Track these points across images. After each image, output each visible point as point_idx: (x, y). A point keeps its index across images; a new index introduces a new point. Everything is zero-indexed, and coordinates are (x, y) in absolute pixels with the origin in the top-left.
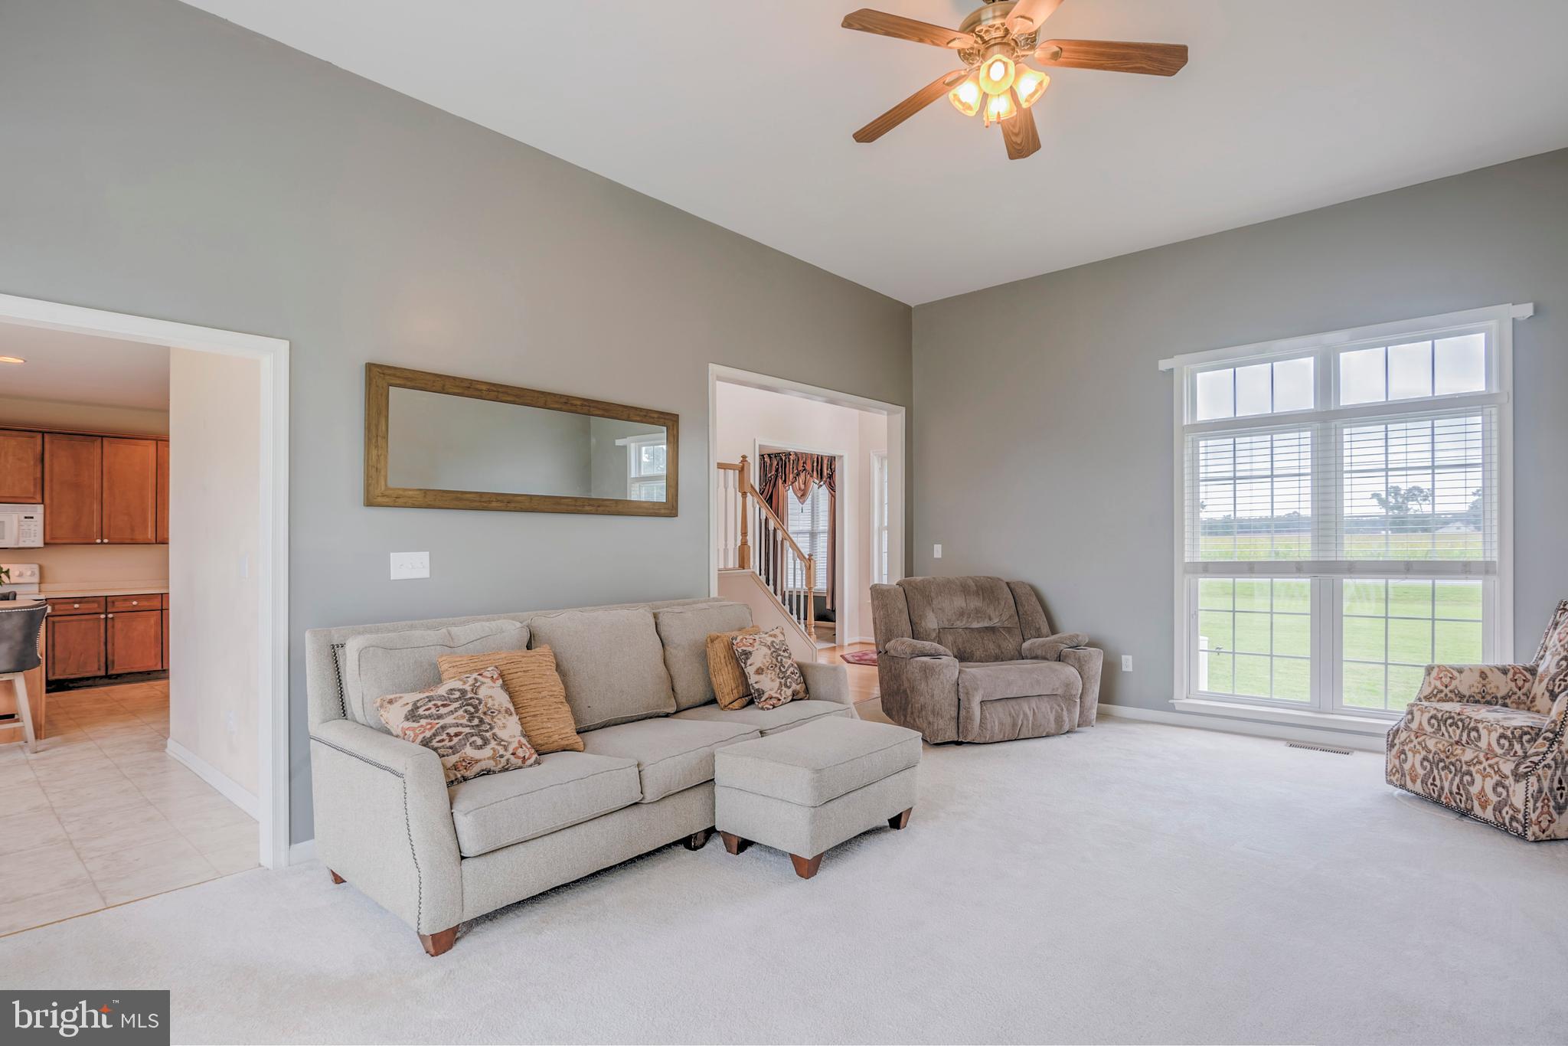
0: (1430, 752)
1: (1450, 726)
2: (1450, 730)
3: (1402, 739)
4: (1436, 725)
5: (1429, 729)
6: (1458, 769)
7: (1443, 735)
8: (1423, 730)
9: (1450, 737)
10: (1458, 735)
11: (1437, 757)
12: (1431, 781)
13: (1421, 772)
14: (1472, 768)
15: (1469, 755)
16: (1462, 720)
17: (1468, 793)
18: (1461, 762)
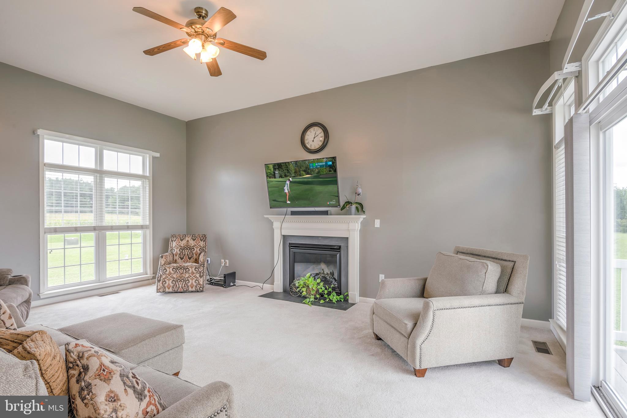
0: (175, 278)
1: (180, 269)
2: (180, 271)
3: (163, 278)
4: (175, 270)
5: (173, 272)
6: (184, 280)
7: (177, 272)
8: (171, 273)
9: (180, 272)
10: (182, 271)
11: (177, 279)
12: (175, 286)
13: (172, 285)
14: (189, 279)
15: (187, 275)
16: (182, 267)
17: (187, 285)
18: (185, 278)
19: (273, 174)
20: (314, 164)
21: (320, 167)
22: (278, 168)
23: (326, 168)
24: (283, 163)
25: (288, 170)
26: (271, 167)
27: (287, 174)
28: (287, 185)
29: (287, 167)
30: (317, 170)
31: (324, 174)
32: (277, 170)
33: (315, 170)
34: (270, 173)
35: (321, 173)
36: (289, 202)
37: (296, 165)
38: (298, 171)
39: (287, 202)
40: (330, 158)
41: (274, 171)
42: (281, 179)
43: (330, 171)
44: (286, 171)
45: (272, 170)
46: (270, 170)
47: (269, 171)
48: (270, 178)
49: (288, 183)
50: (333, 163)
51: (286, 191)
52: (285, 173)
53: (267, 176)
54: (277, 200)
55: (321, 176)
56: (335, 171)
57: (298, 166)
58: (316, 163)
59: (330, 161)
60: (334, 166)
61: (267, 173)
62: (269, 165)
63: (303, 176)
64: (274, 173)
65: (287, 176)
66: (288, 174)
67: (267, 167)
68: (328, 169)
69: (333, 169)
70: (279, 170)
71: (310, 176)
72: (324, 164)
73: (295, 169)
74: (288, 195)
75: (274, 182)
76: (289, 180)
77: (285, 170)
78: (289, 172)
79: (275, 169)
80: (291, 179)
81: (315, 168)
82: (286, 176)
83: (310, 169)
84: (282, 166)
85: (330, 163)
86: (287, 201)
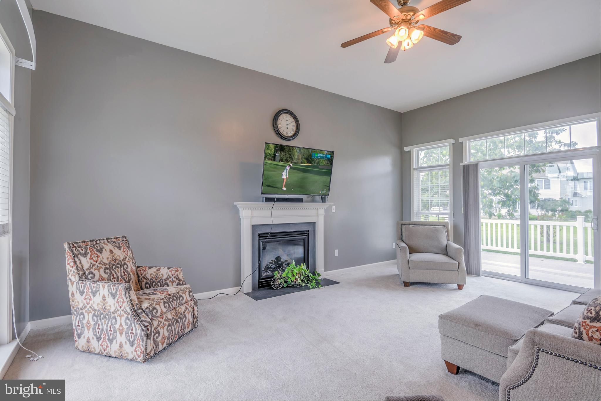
19: (273, 155)
20: (317, 154)
21: (321, 158)
22: (280, 151)
23: (325, 160)
24: (287, 146)
25: (290, 155)
26: (272, 147)
27: (288, 158)
28: (286, 171)
29: (290, 152)
30: (317, 160)
31: (322, 165)
32: (278, 152)
33: (316, 160)
34: (270, 154)
35: (321, 164)
36: (284, 189)
37: (300, 152)
38: (301, 158)
39: (283, 189)
40: (330, 152)
41: (275, 153)
42: (281, 163)
43: (328, 163)
44: (289, 155)
45: (273, 151)
46: (271, 150)
47: (269, 152)
48: (268, 159)
49: (288, 168)
50: (331, 157)
51: (284, 177)
52: (287, 157)
53: (266, 157)
54: (272, 185)
55: (319, 167)
56: (332, 164)
57: (301, 153)
58: (318, 154)
59: (330, 155)
60: (331, 160)
61: (265, 153)
62: (269, 145)
63: (304, 163)
64: (275, 155)
65: (289, 161)
66: (290, 159)
67: (268, 147)
68: (326, 161)
69: (330, 162)
70: (281, 153)
71: (310, 165)
72: (324, 156)
73: (298, 155)
74: (285, 181)
75: (273, 165)
76: (290, 165)
77: (287, 154)
78: (291, 157)
79: (276, 151)
80: (291, 165)
81: (317, 158)
82: (287, 161)
83: (312, 158)
84: (285, 149)
85: (329, 156)
86: (282, 187)
